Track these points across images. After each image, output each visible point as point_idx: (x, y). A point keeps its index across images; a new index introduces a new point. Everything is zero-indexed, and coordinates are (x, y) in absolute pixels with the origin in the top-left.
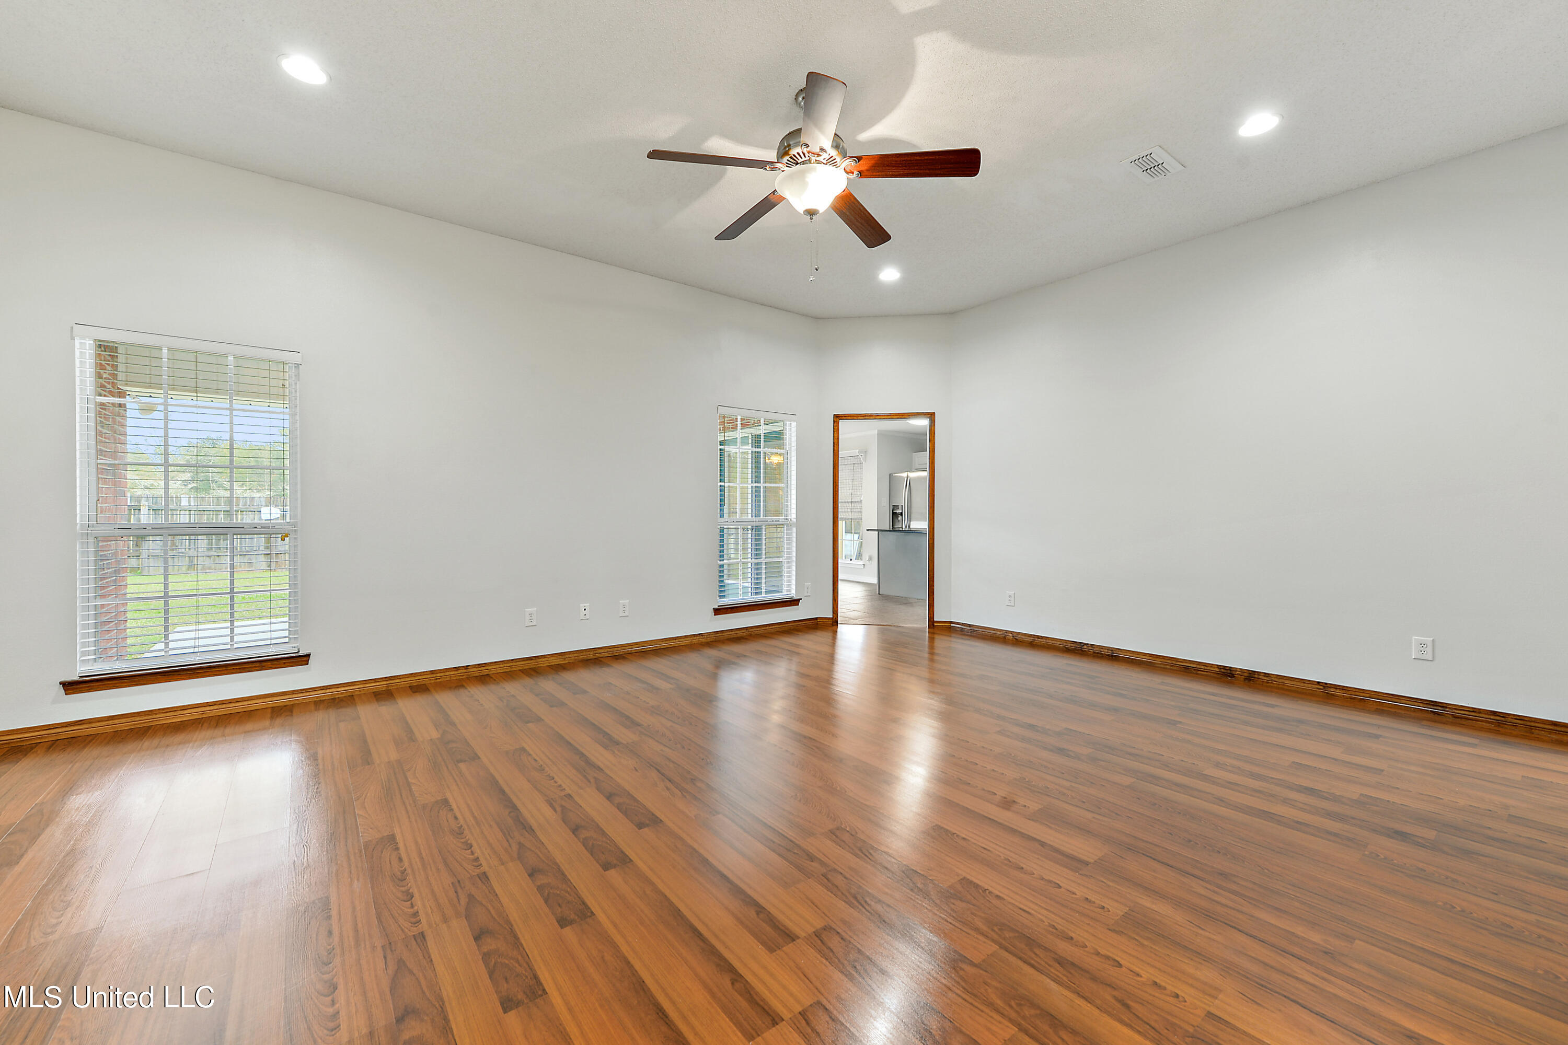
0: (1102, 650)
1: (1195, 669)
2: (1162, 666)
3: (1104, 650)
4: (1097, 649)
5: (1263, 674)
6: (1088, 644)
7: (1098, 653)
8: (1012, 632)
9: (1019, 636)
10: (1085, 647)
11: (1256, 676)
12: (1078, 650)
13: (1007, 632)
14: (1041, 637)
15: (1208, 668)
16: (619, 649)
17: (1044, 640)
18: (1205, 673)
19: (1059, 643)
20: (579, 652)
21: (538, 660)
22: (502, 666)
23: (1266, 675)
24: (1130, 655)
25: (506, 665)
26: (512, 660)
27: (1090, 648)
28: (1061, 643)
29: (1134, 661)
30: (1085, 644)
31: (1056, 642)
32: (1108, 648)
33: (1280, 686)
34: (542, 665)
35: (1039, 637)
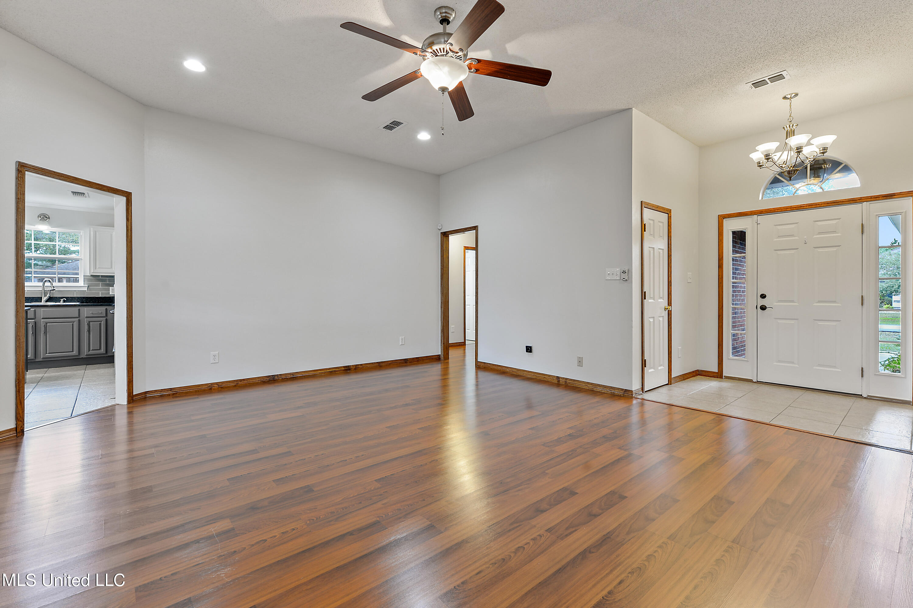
0: (287, 376)
1: (335, 371)
2: (320, 375)
3: (288, 376)
4: (284, 376)
5: (360, 365)
6: (277, 375)
7: (285, 379)
8: (217, 383)
9: (224, 384)
10: (276, 377)
11: (358, 367)
12: (272, 381)
13: (212, 384)
14: (243, 379)
15: (340, 369)
17: (246, 381)
18: (339, 372)
19: (258, 380)
23: (361, 365)
24: (303, 374)
27: (279, 377)
28: (259, 379)
29: (306, 376)
30: (276, 375)
31: (255, 380)
32: (290, 374)
33: (366, 368)
35: (241, 380)
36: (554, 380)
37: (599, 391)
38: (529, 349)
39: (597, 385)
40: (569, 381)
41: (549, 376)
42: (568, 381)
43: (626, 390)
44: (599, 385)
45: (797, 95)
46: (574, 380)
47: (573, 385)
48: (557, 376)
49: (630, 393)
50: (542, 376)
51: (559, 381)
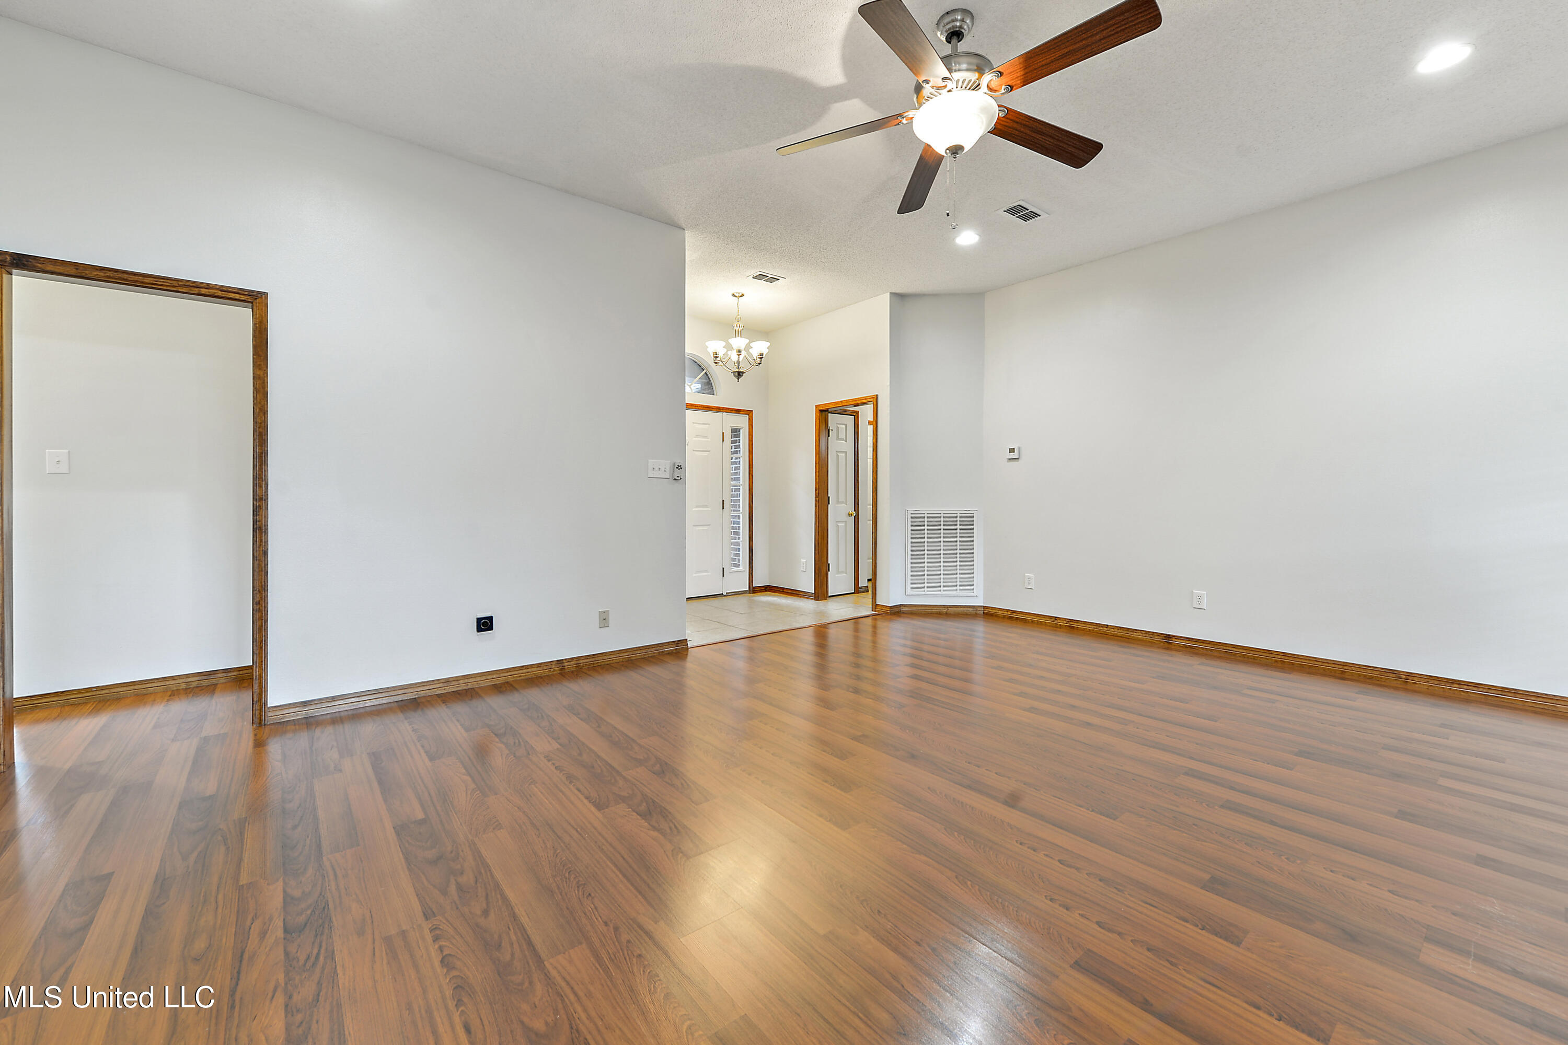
36: (552, 670)
37: (640, 657)
38: (485, 624)
39: (635, 649)
40: (584, 661)
41: (539, 665)
42: (581, 661)
43: (678, 641)
44: (639, 647)
45: (743, 295)
46: (594, 655)
47: (594, 664)
48: (558, 660)
49: (684, 644)
50: (521, 672)
51: (563, 669)
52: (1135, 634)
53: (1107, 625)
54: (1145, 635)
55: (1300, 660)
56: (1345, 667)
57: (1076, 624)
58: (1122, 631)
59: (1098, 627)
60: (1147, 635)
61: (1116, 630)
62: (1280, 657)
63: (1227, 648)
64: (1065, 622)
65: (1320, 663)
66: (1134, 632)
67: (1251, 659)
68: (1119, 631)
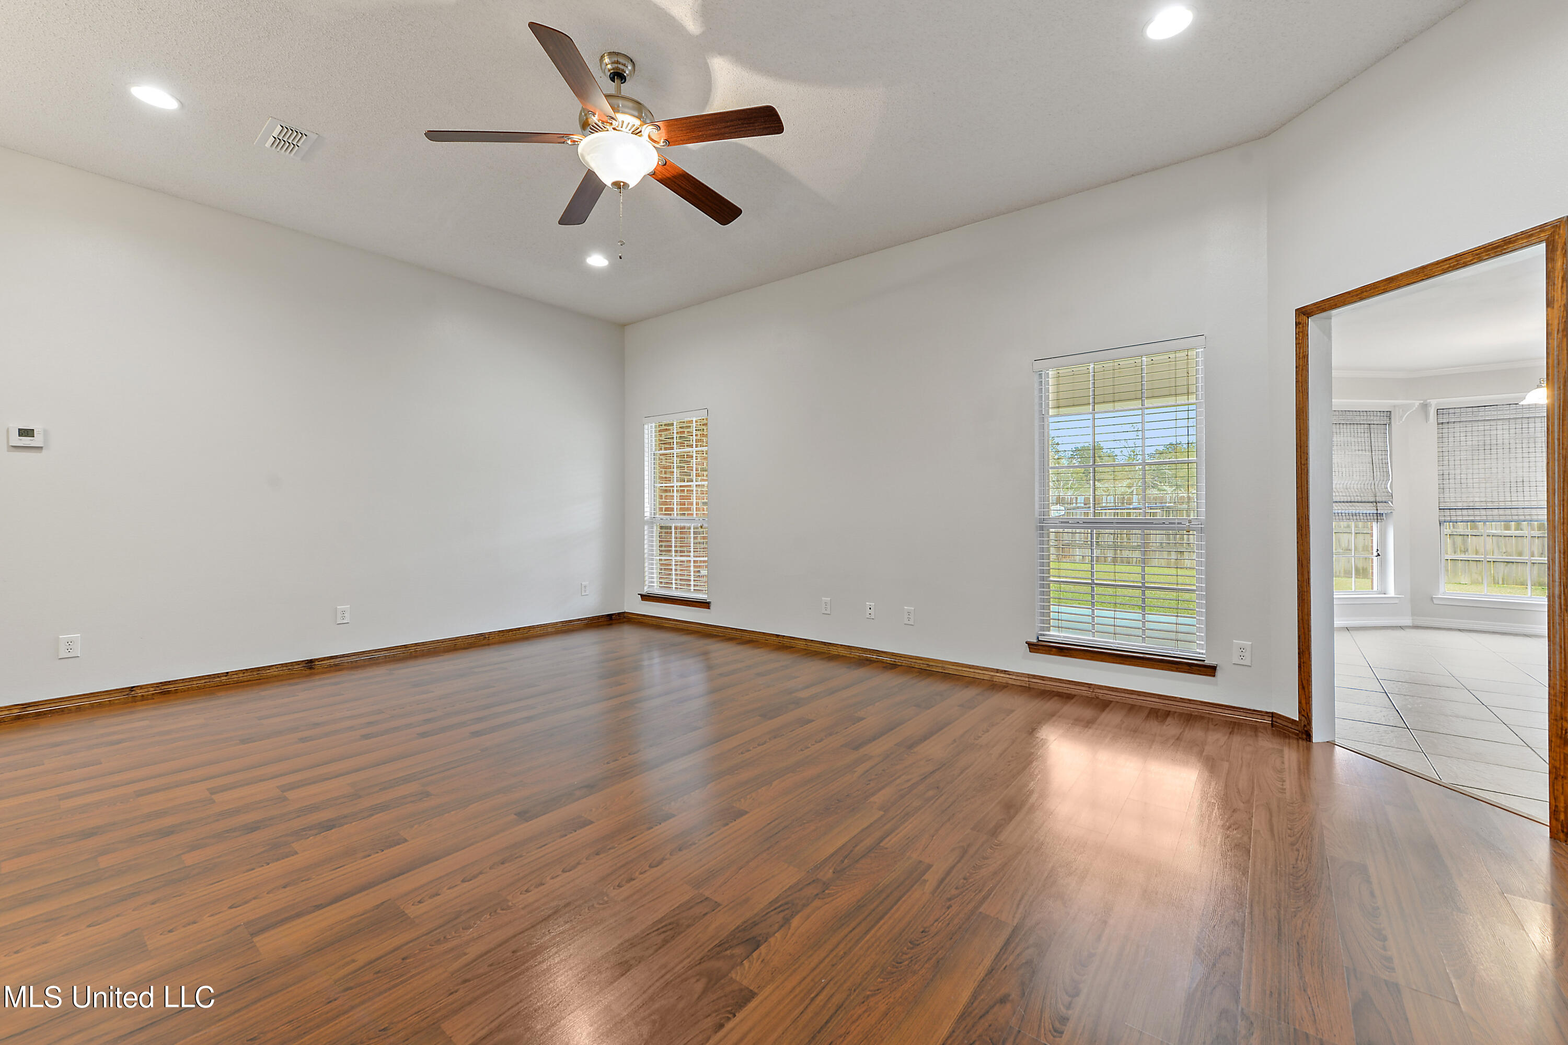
16: (902, 659)
20: (865, 650)
21: (830, 647)
22: (805, 643)
25: (807, 643)
26: (812, 640)
34: (832, 652)
52: (268, 671)
53: (227, 673)
54: (281, 669)
55: (428, 646)
56: (456, 641)
57: (172, 686)
58: (249, 674)
59: (211, 680)
60: (285, 668)
61: (241, 675)
62: (413, 648)
63: (371, 654)
64: (152, 689)
65: (441, 644)
66: (266, 670)
67: (392, 657)
68: (245, 674)
